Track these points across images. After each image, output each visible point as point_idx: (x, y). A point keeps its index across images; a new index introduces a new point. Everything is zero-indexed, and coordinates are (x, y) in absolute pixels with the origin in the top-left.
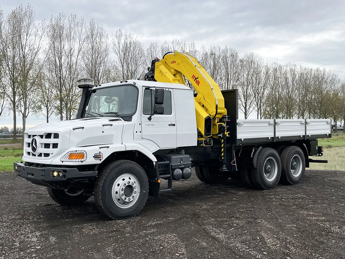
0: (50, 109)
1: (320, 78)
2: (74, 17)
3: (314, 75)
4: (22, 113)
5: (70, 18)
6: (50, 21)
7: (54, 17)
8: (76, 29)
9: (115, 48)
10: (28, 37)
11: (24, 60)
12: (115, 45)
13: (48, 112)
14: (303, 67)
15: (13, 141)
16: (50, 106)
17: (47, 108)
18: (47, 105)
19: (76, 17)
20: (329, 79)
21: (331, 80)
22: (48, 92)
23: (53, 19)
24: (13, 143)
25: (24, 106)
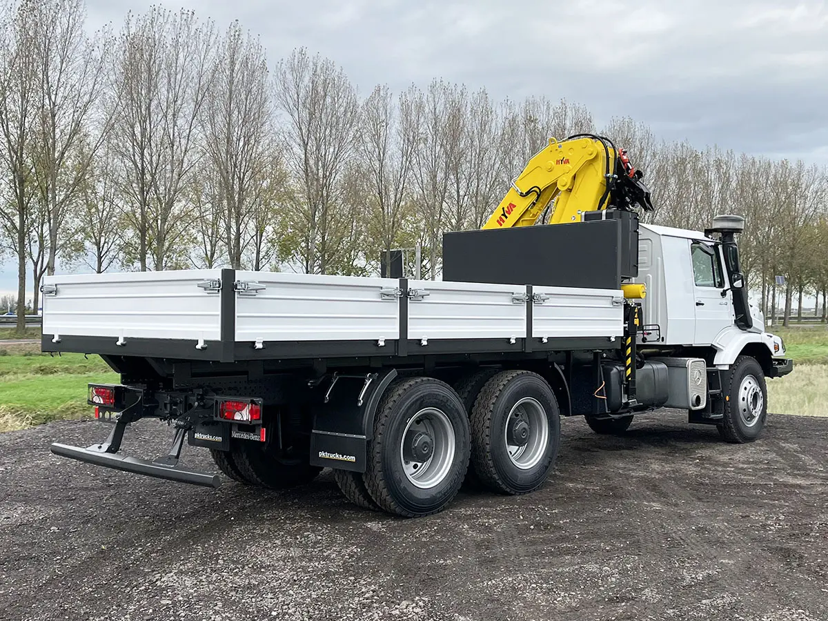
0: (106, 252)
1: (791, 185)
2: (189, 16)
3: (775, 177)
4: (33, 261)
5: (178, 20)
6: (124, 24)
7: (136, 16)
8: (193, 48)
9: (288, 98)
10: (64, 65)
11: (54, 123)
12: (286, 89)
13: (100, 258)
14: (749, 157)
15: (16, 333)
16: (106, 245)
17: (99, 249)
18: (100, 242)
19: (195, 17)
20: (811, 189)
21: (817, 192)
22: (101, 207)
23: (133, 21)
24: (17, 338)
25: (38, 243)
